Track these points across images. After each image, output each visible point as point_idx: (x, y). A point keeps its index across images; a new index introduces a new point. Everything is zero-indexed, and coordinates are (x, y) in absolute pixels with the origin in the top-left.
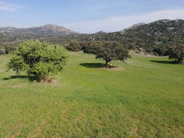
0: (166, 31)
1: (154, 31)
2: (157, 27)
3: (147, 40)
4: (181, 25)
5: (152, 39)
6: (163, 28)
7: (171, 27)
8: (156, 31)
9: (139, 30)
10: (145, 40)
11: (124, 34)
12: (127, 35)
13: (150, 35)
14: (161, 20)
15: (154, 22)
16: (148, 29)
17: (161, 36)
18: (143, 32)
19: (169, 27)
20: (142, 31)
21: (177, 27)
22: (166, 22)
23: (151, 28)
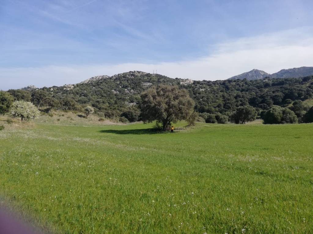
0: (140, 88)
1: (123, 87)
2: (127, 81)
3: (112, 100)
4: (159, 80)
5: (120, 99)
6: (136, 83)
7: (146, 82)
8: (126, 87)
9: (98, 85)
10: (110, 101)
11: (71, 90)
12: (78, 91)
13: (117, 94)
14: (132, 72)
15: (123, 74)
16: (113, 84)
17: (134, 94)
18: (106, 89)
19: (144, 82)
20: (104, 86)
21: (154, 83)
22: (139, 75)
23: (118, 83)
